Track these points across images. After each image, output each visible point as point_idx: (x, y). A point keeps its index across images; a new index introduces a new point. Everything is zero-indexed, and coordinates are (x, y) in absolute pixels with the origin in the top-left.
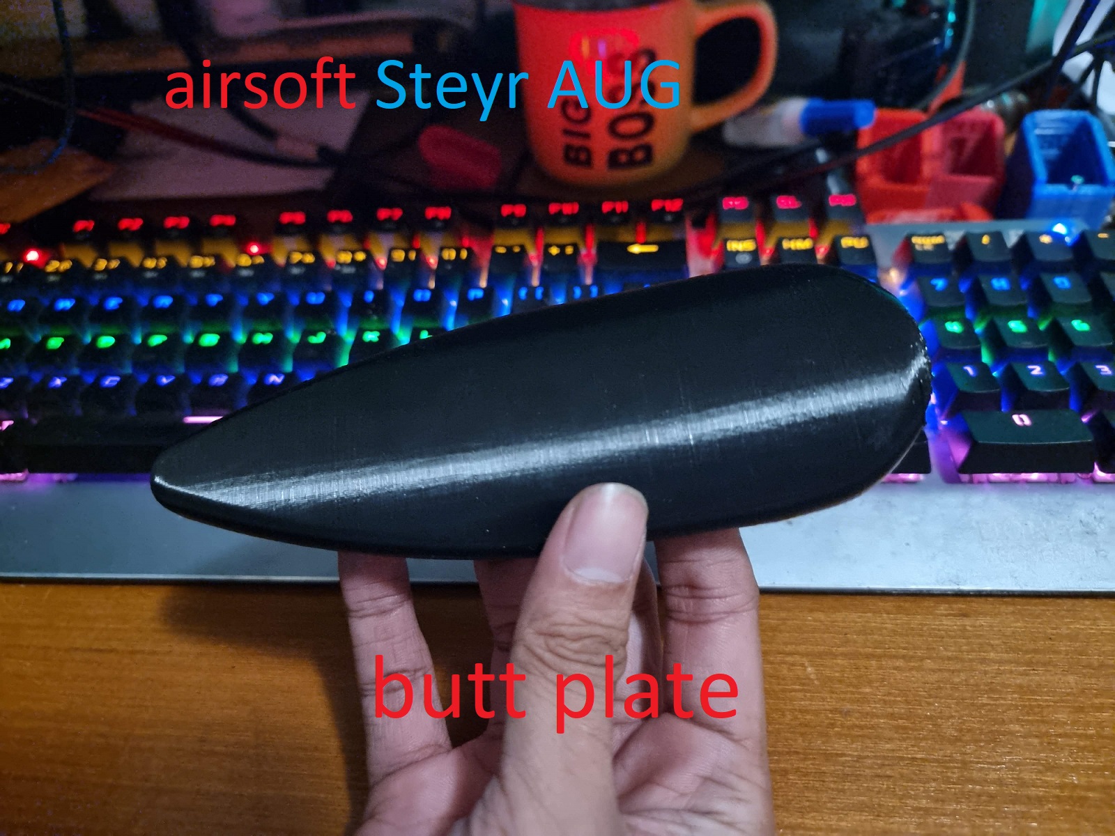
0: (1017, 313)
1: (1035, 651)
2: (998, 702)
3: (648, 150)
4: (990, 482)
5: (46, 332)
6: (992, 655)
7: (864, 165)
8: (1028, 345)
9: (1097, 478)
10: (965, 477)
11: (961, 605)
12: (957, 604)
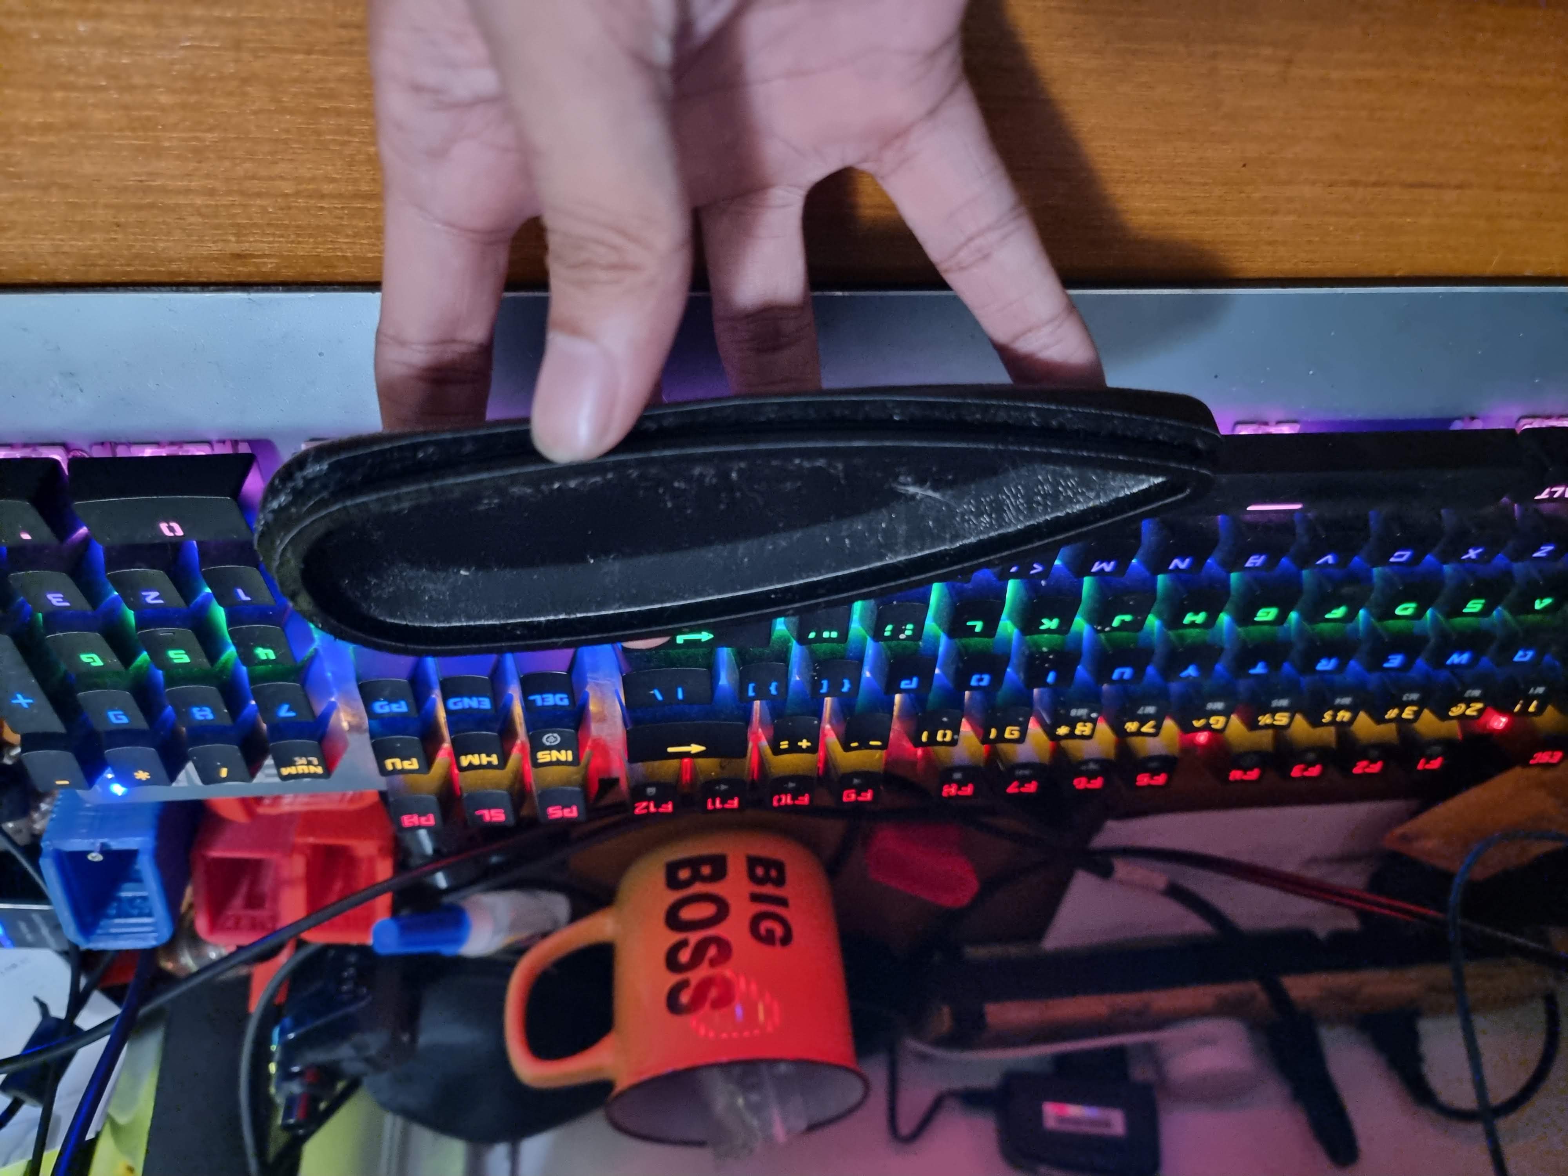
0: (177, 676)
1: (139, 208)
2: (192, 135)
3: (673, 883)
4: (209, 443)
5: (1485, 621)
6: (199, 201)
7: (384, 870)
8: (163, 632)
9: (61, 450)
10: (244, 449)
11: (243, 271)
12: (249, 272)
